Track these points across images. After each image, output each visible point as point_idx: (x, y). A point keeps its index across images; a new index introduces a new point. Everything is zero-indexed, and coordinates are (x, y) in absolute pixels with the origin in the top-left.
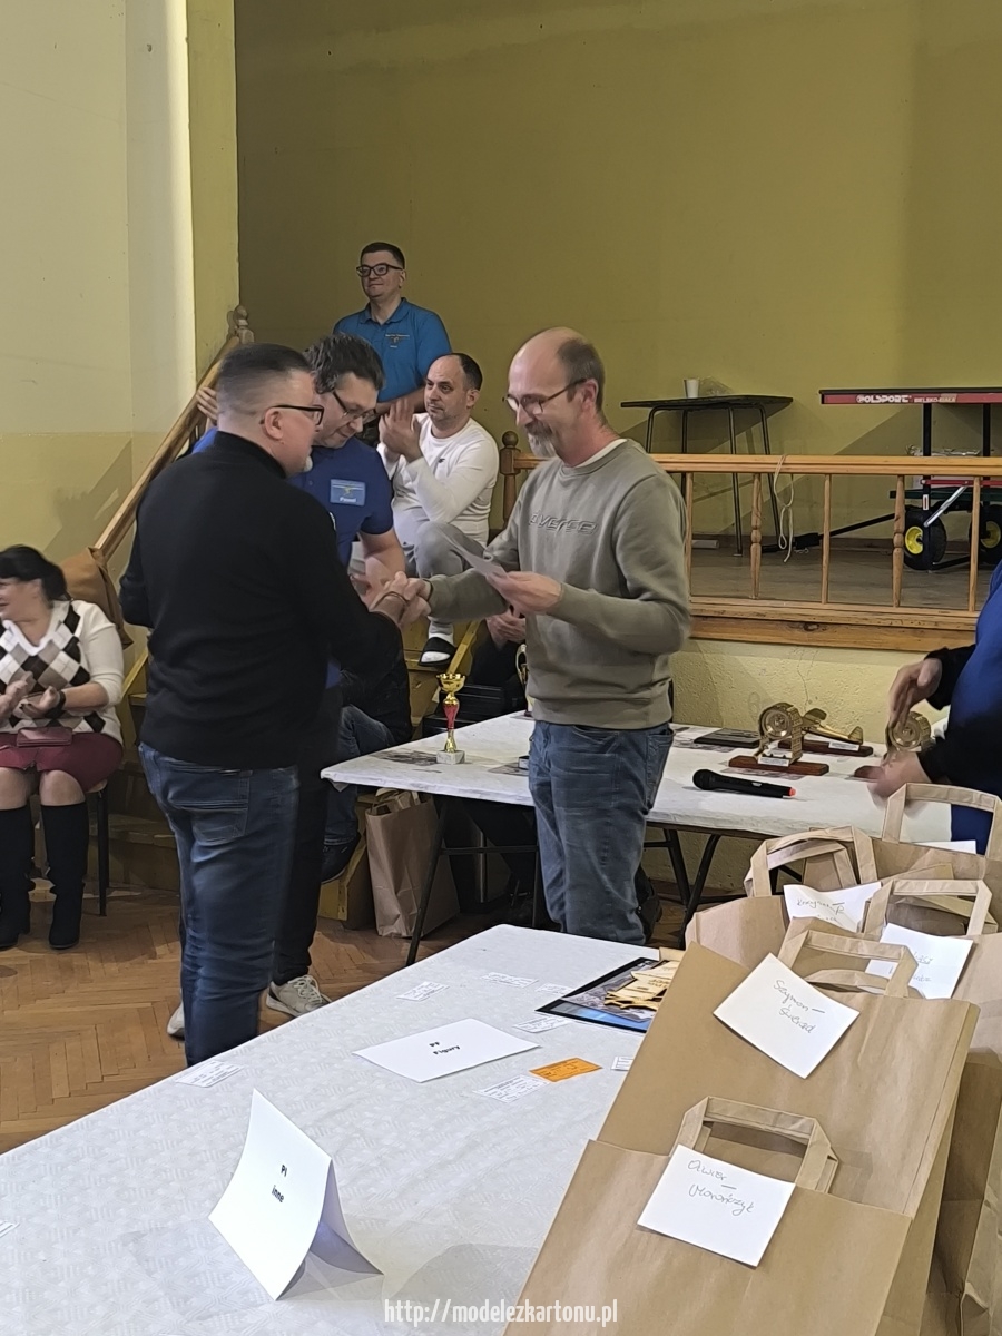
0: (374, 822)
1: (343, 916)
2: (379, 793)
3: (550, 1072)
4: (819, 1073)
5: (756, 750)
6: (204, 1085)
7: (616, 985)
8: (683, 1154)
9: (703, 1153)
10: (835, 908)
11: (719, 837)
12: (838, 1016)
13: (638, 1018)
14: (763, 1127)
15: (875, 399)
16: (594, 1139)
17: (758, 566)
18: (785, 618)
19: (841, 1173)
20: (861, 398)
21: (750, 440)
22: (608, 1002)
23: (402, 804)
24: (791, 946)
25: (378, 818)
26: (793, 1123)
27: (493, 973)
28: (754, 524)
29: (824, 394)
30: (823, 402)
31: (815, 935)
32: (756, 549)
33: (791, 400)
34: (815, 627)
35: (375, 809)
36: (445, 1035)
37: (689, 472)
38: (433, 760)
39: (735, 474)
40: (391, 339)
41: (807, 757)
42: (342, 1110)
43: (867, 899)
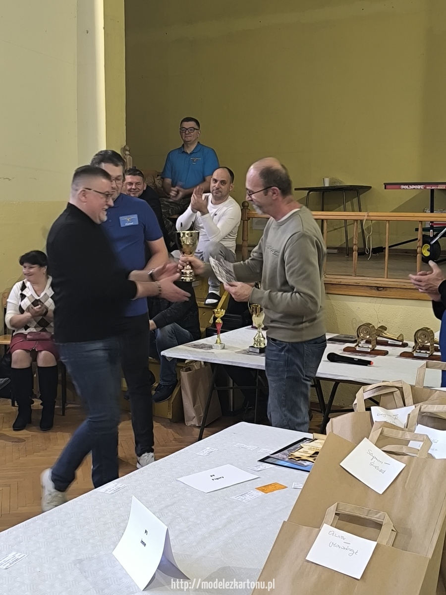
0: (184, 375)
1: (170, 417)
2: (186, 362)
3: (264, 489)
4: (388, 491)
5: (355, 344)
6: (110, 493)
7: (294, 449)
8: (326, 528)
9: (335, 527)
10: (394, 417)
11: (339, 383)
12: (396, 466)
13: (304, 465)
14: (362, 516)
15: (409, 187)
16: (286, 520)
17: (356, 261)
18: (368, 285)
19: (398, 538)
20: (403, 187)
21: (352, 205)
22: (290, 457)
23: (196, 367)
24: (375, 434)
25: (186, 373)
26: (376, 515)
27: (238, 444)
28: (354, 243)
29: (386, 185)
30: (385, 188)
31: (386, 429)
32: (355, 254)
33: (371, 187)
34: (382, 289)
35: (184, 369)
36: (217, 471)
37: (325, 219)
38: (211, 347)
39: (346, 220)
40: (193, 160)
41: (378, 348)
42: (172, 505)
43: (409, 413)
